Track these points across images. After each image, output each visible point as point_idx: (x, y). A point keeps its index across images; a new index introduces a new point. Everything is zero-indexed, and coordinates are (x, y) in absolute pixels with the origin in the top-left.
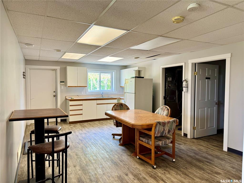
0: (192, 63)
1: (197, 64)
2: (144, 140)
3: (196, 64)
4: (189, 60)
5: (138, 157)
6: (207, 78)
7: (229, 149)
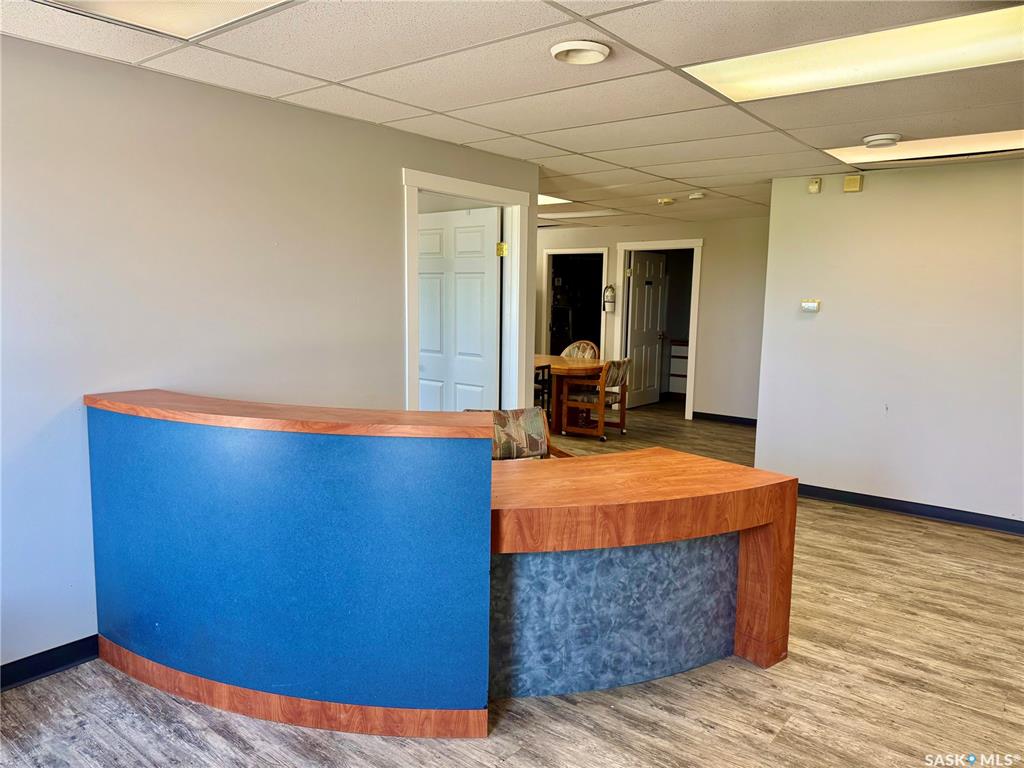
0: (625, 251)
1: (633, 254)
2: (580, 398)
3: (630, 252)
4: (619, 244)
5: (563, 433)
6: (648, 283)
7: (696, 415)
